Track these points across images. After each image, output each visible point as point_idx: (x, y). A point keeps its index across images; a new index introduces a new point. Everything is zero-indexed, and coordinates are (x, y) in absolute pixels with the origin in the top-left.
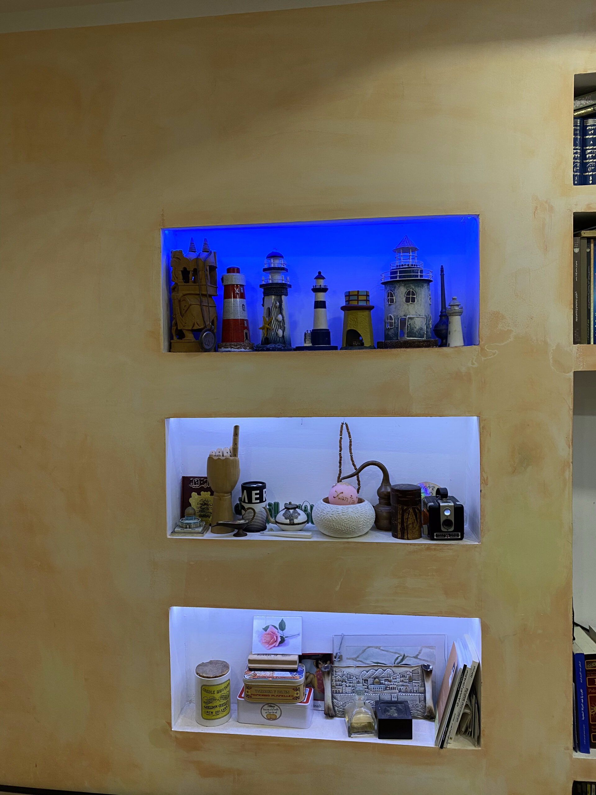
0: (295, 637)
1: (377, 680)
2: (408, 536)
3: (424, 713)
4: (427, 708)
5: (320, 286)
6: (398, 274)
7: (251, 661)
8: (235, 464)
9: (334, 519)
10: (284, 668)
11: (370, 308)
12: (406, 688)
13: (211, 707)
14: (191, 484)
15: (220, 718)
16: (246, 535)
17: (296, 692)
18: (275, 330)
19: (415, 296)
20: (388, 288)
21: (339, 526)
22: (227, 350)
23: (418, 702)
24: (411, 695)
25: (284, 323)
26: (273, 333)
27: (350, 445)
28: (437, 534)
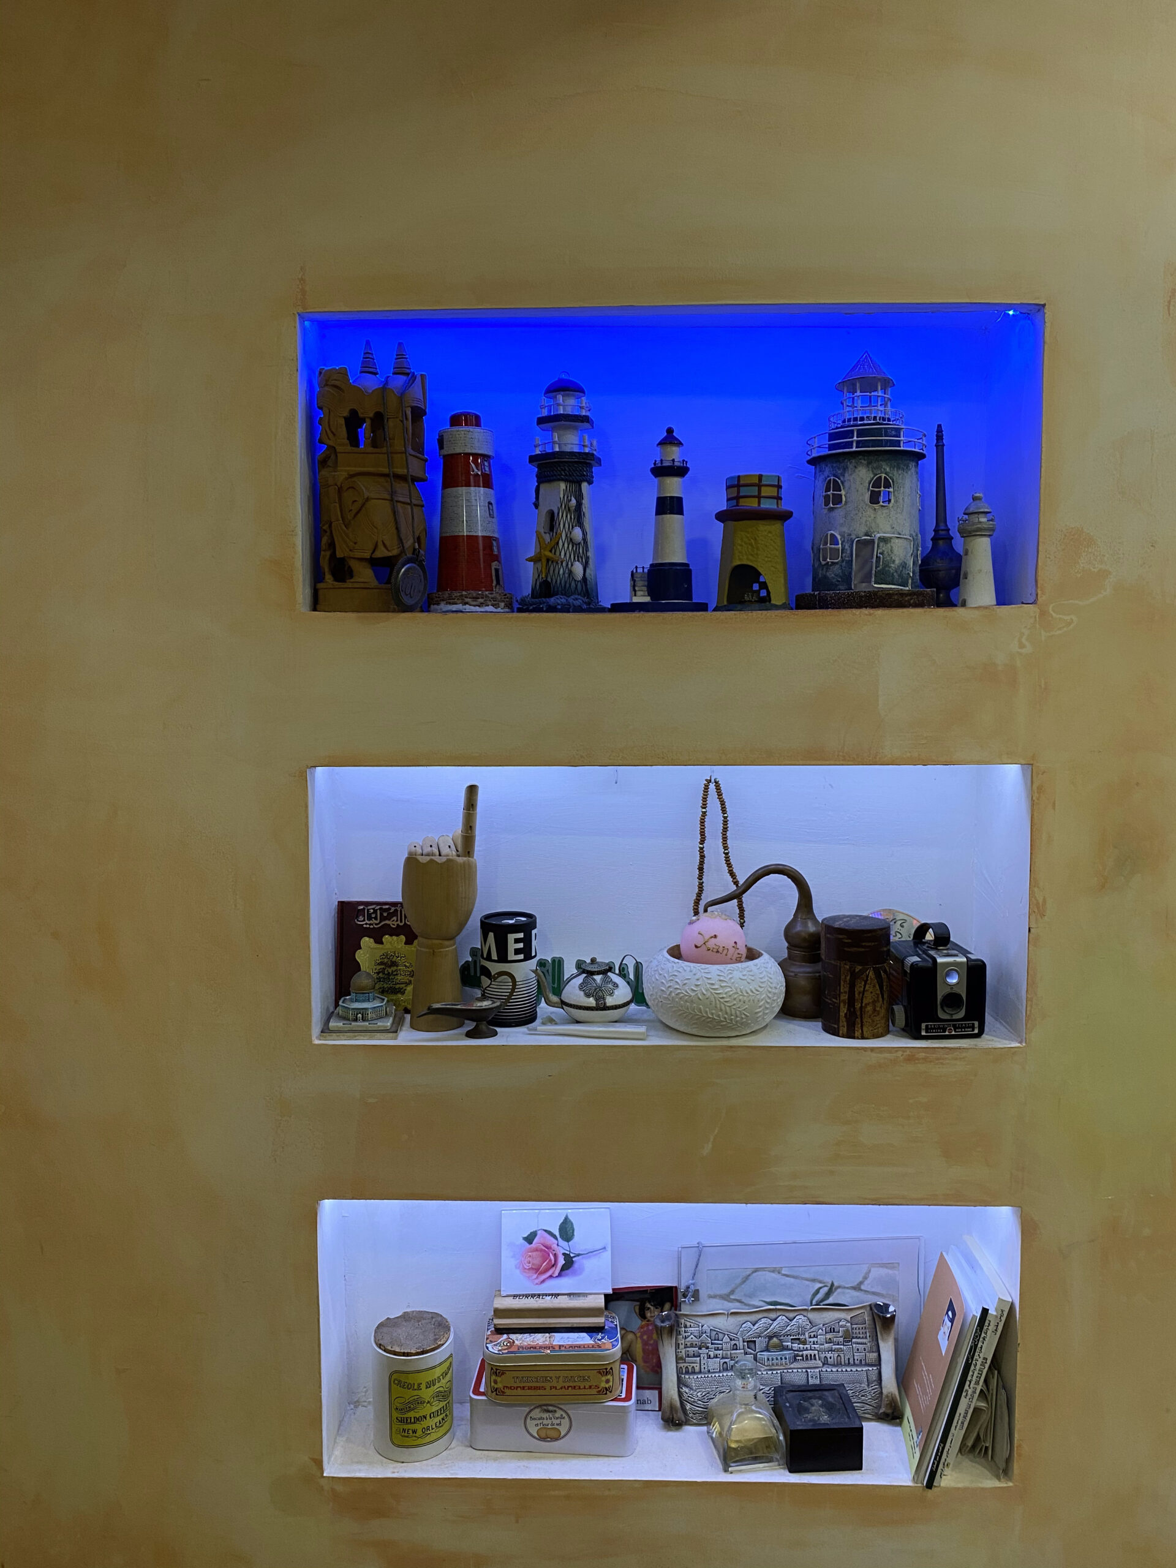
0: (595, 1255)
1: (775, 1342)
2: (862, 1031)
3: (879, 1407)
4: (884, 1396)
5: (673, 460)
6: (855, 438)
7: (499, 1313)
8: (468, 873)
9: (700, 997)
10: (575, 1325)
11: (784, 516)
12: (838, 1355)
13: (413, 1420)
14: (361, 918)
15: (429, 1443)
16: (495, 1034)
17: (604, 1379)
18: (567, 565)
19: (891, 490)
20: (827, 469)
21: (714, 1011)
22: (454, 609)
23: (864, 1385)
24: (849, 1369)
25: (587, 547)
26: (561, 572)
27: (725, 829)
28: (927, 1026)
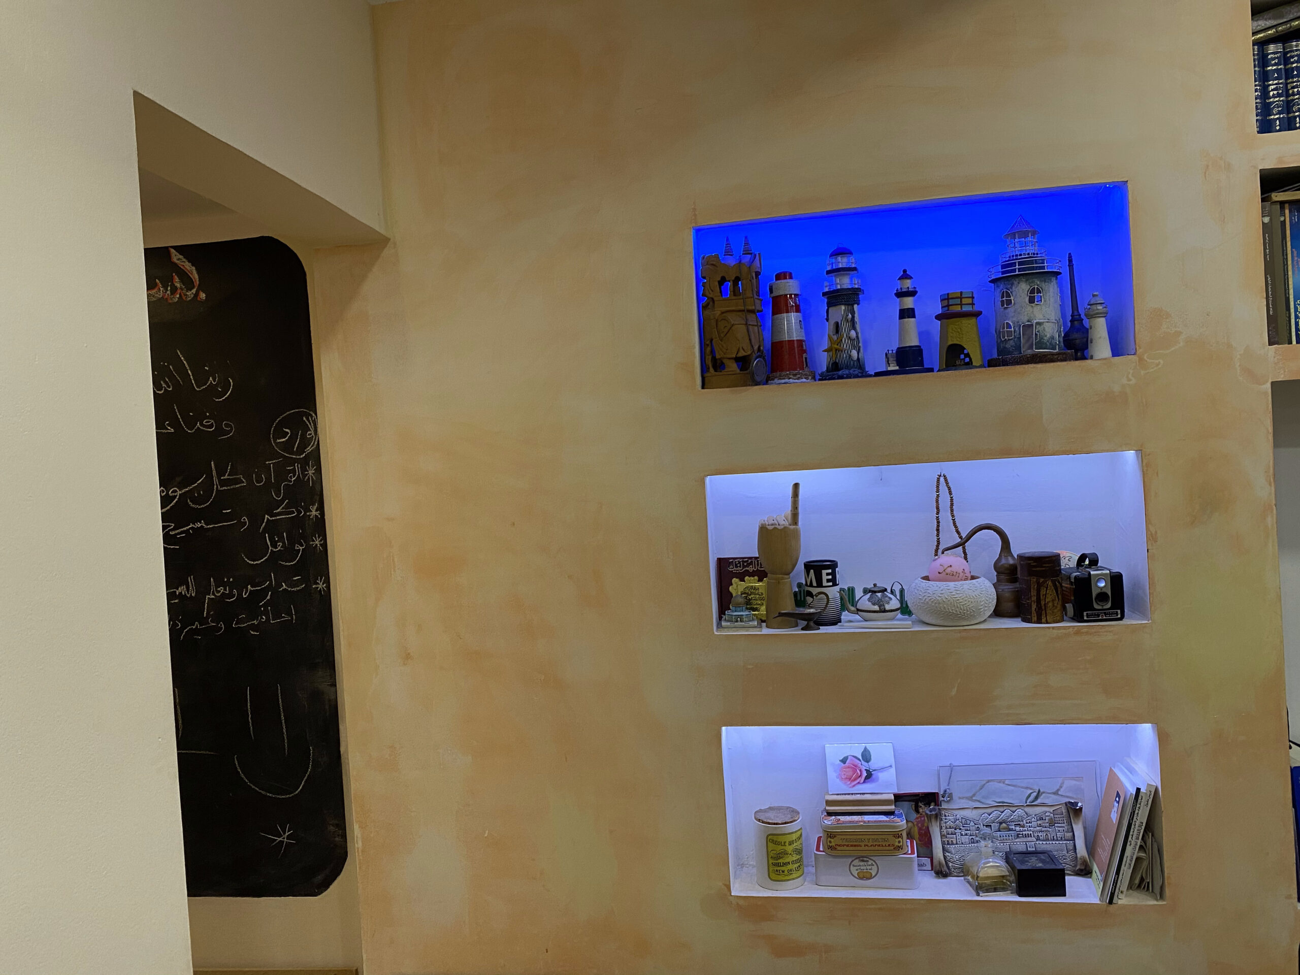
0: (885, 770)
1: (1003, 825)
2: (1046, 618)
3: (1075, 866)
4: (1078, 859)
5: (908, 288)
6: (1017, 267)
7: (829, 803)
8: (796, 535)
9: (944, 600)
10: (876, 811)
11: (977, 314)
12: (1047, 834)
13: (782, 864)
14: (731, 567)
15: (793, 879)
16: (819, 629)
17: (897, 840)
18: (848, 352)
19: (1042, 295)
20: (1001, 286)
21: (953, 608)
22: (783, 382)
23: (1065, 852)
24: (1054, 843)
25: (859, 341)
26: (845, 356)
27: (952, 505)
28: (1087, 614)
